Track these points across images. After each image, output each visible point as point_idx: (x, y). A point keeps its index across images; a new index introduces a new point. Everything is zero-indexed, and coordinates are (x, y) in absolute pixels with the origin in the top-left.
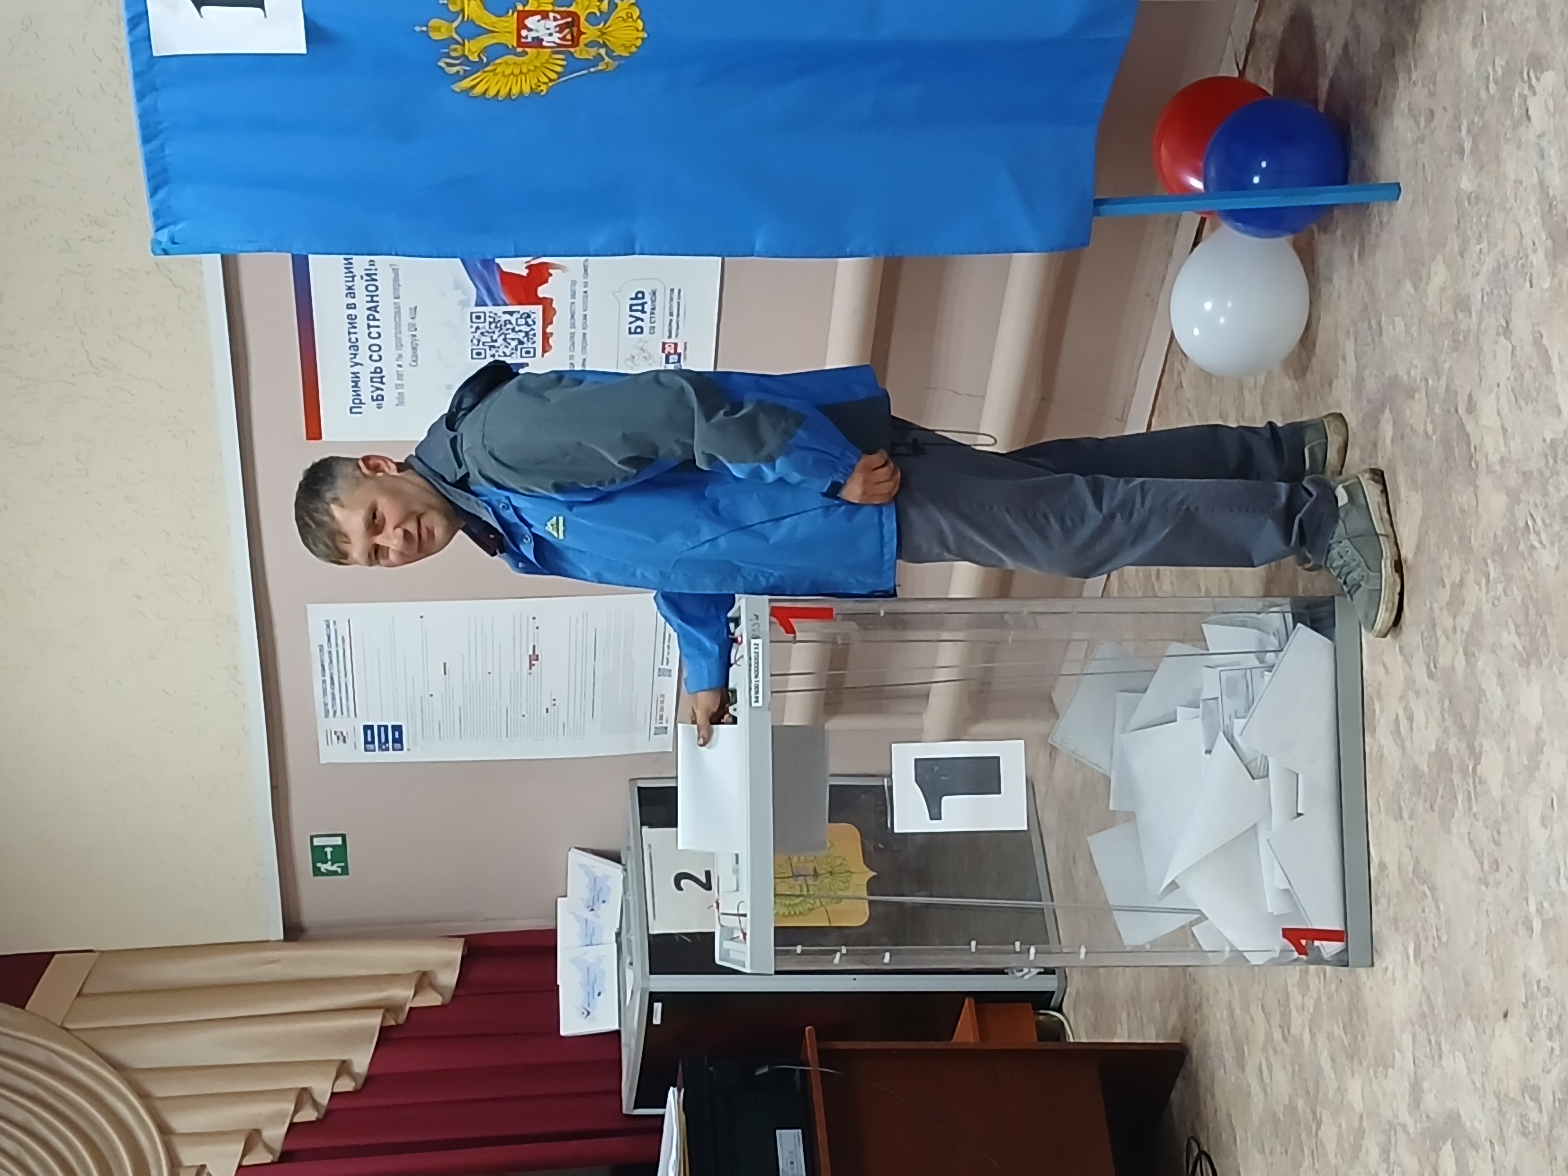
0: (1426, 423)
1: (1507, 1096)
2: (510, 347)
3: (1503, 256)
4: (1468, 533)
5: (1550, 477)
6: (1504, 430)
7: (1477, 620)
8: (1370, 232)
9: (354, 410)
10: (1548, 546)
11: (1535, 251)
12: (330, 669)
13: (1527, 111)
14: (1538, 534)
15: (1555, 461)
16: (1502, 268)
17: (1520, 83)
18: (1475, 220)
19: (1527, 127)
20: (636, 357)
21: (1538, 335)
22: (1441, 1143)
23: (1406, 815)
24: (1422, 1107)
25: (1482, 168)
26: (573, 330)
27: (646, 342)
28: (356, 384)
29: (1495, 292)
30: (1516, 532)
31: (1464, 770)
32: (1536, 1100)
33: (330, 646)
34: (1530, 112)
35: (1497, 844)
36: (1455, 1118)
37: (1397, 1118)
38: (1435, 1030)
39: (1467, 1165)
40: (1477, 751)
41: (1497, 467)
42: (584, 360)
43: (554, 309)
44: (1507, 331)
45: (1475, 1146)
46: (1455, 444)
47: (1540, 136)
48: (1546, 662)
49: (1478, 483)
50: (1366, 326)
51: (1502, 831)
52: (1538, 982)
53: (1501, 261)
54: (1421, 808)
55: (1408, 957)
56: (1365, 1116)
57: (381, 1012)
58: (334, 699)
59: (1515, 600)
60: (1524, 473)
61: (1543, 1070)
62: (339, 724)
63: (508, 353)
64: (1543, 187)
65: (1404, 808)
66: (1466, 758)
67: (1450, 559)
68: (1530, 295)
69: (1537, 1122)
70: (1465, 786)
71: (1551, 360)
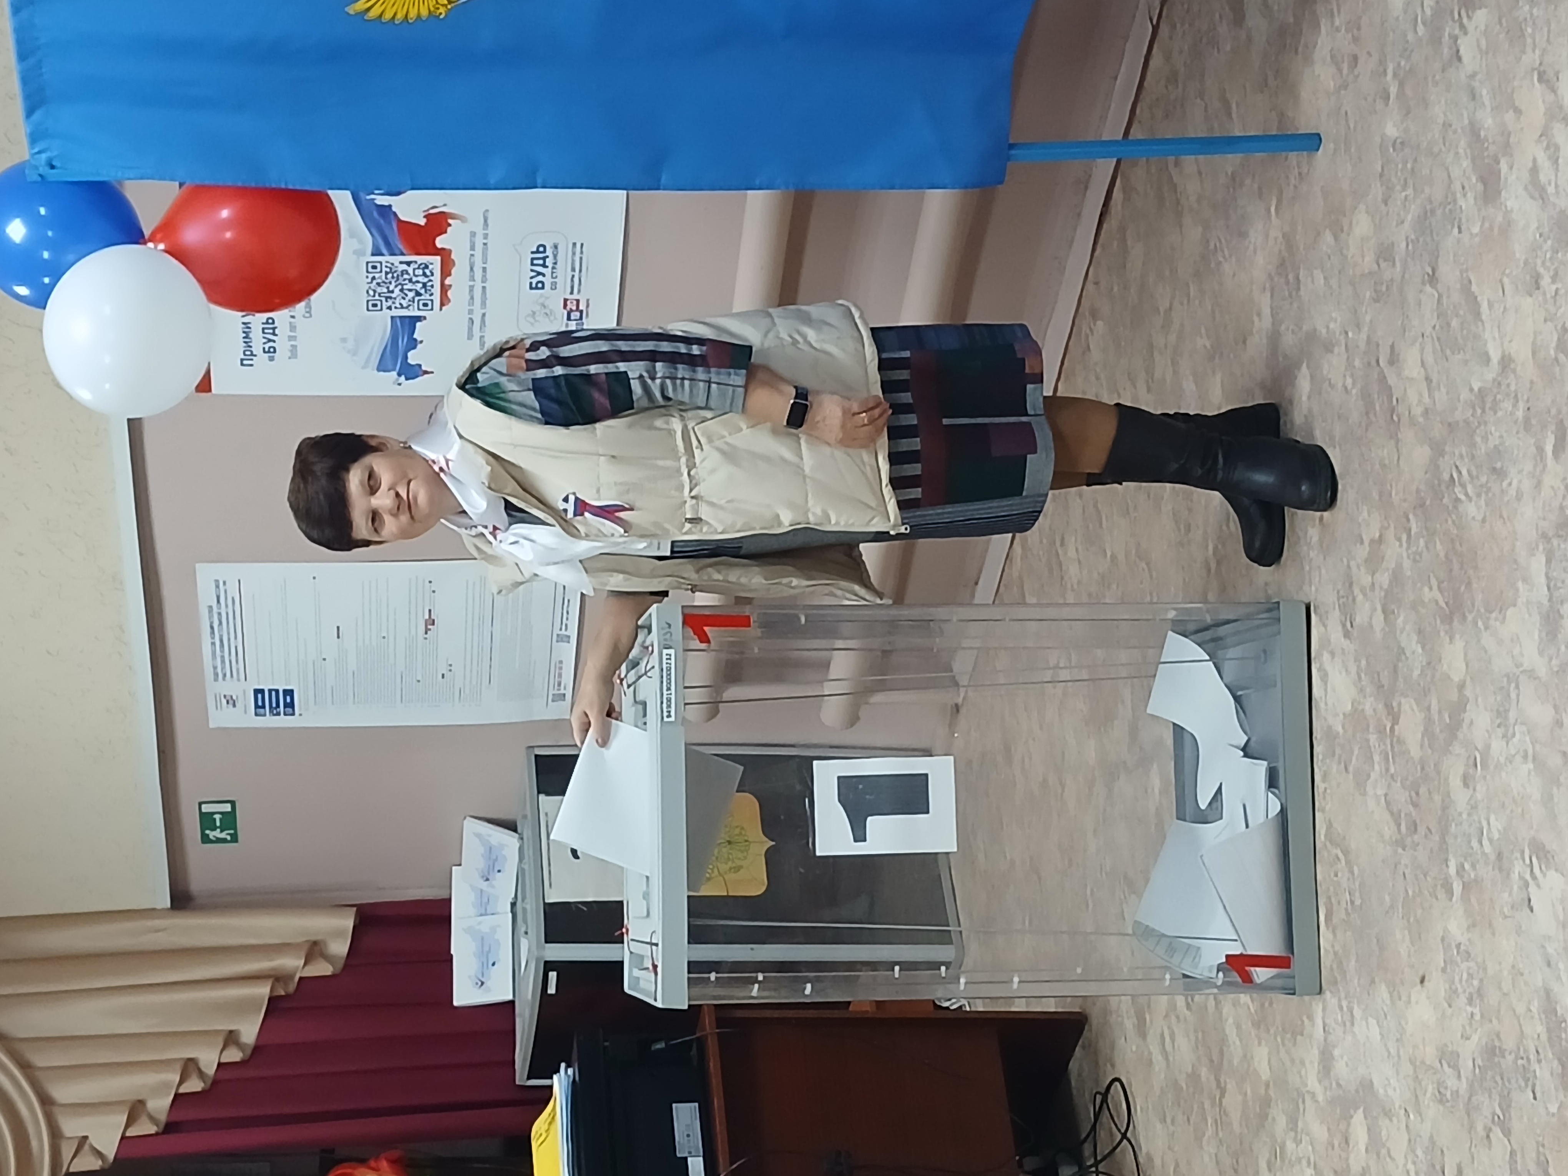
0: (1345, 376)
1: (1423, 1063)
2: (407, 299)
3: (1431, 202)
4: (1389, 488)
5: (1477, 428)
6: (1428, 379)
7: (1397, 577)
8: (1288, 185)
9: (245, 362)
10: (1474, 498)
11: (1465, 195)
12: (219, 631)
13: (1458, 51)
14: (1463, 486)
15: (1483, 411)
16: (1429, 214)
17: (1450, 23)
18: (1400, 166)
19: (1457, 68)
20: (537, 313)
21: (1466, 282)
22: (1352, 1112)
24: (1332, 1074)
25: (1408, 113)
26: (472, 283)
27: (547, 298)
28: (247, 335)
29: (1421, 239)
30: (1439, 485)
31: (1381, 731)
32: (1455, 1067)
33: (220, 608)
34: (1462, 52)
35: (1415, 805)
36: (1367, 1086)
37: (1306, 1085)
38: (1346, 998)
39: (1380, 1133)
40: (1396, 710)
41: (1421, 420)
42: (484, 315)
43: (453, 261)
44: (1432, 279)
45: (1388, 1114)
46: (1376, 396)
47: (1473, 76)
48: (1470, 617)
49: (1400, 436)
50: (1282, 280)
51: (1421, 791)
52: (1458, 946)
53: (1428, 207)
54: (1334, 770)
56: (1271, 1084)
57: (270, 981)
58: (223, 662)
59: (1438, 555)
60: (1450, 425)
61: (1462, 1036)
62: (229, 687)
63: (405, 305)
64: (1474, 131)
66: (1384, 718)
67: (1369, 516)
68: (1459, 241)
69: (1455, 1088)
70: (1382, 747)
71: (1479, 306)
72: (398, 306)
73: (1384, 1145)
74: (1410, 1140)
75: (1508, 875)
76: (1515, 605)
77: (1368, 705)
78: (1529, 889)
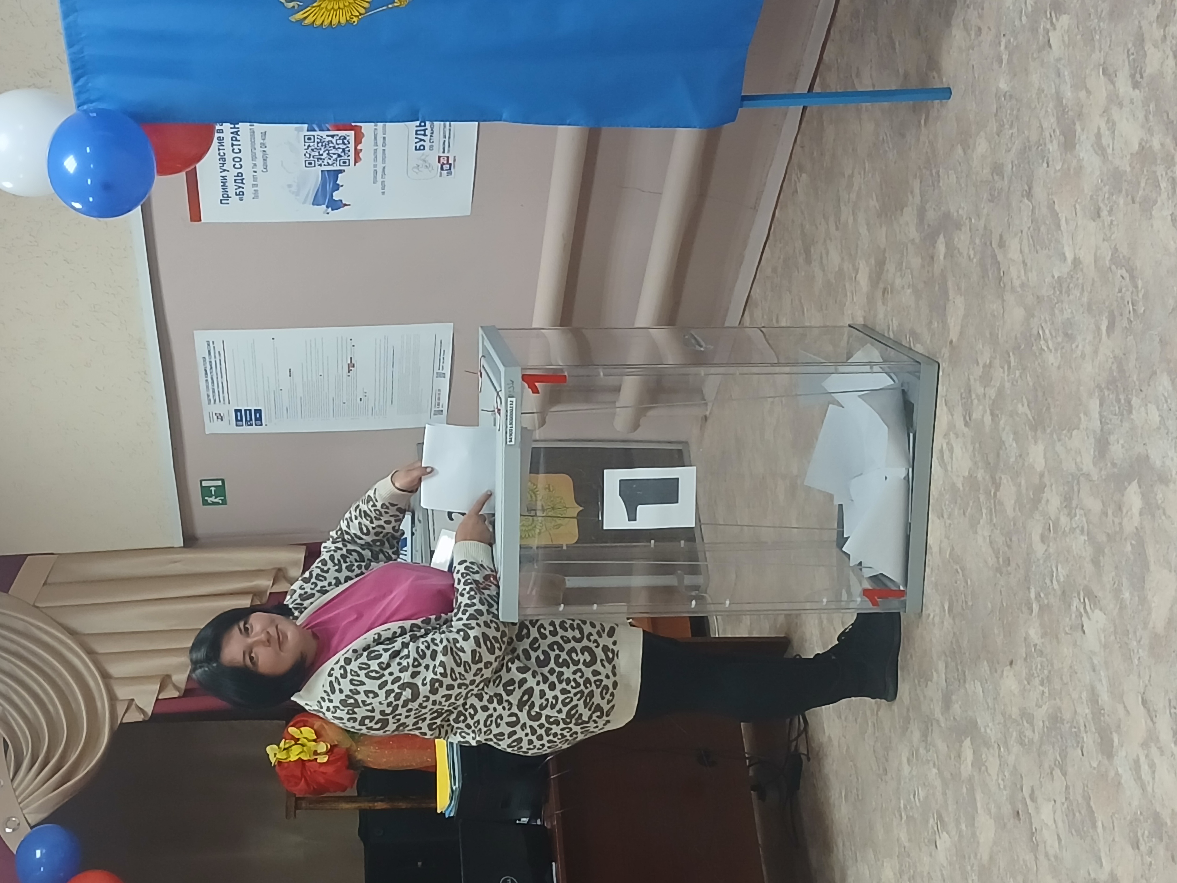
0: (969, 248)
1: (1010, 716)
2: (332, 159)
3: (1029, 141)
4: (997, 331)
5: (1056, 303)
6: (1024, 263)
7: (1000, 392)
8: (933, 107)
9: (223, 202)
10: (1053, 351)
11: (1052, 142)
12: (211, 373)
13: (1049, 41)
14: (1046, 341)
15: (1061, 292)
16: (1027, 149)
17: (1044, 19)
18: (1009, 112)
19: (1049, 52)
20: (421, 166)
21: (1051, 202)
22: (963, 738)
23: (945, 516)
24: (950, 711)
25: (1015, 75)
26: (376, 148)
27: (427, 156)
28: (224, 184)
29: (1022, 166)
30: (1030, 337)
31: (988, 493)
32: (1031, 724)
33: (210, 358)
34: (1051, 42)
35: (1009, 547)
36: (973, 724)
37: (934, 714)
38: (961, 663)
39: (981, 756)
40: (998, 481)
41: (1019, 289)
42: (384, 168)
43: (363, 133)
44: (1029, 194)
45: (987, 744)
46: (989, 266)
47: (1059, 59)
48: (1048, 431)
49: (1005, 298)
50: (928, 173)
51: (1013, 539)
52: (1035, 645)
53: (1027, 144)
54: (956, 513)
55: (944, 611)
56: (911, 710)
57: (251, 596)
58: (214, 392)
59: (1028, 384)
60: (1038, 297)
61: (1036, 705)
62: (218, 409)
63: (331, 163)
64: (1059, 97)
65: (945, 511)
66: (990, 485)
67: (983, 347)
68: (1047, 172)
69: (1031, 737)
70: (988, 504)
71: (1060, 220)
72: (326, 163)
73: (984, 765)
74: (1000, 765)
75: (1070, 606)
76: (1078, 429)
77: (980, 474)
78: (1083, 619)
